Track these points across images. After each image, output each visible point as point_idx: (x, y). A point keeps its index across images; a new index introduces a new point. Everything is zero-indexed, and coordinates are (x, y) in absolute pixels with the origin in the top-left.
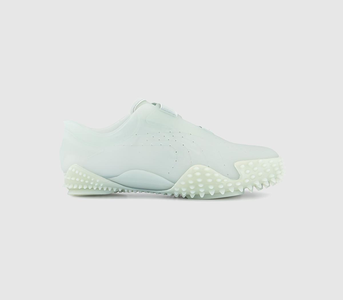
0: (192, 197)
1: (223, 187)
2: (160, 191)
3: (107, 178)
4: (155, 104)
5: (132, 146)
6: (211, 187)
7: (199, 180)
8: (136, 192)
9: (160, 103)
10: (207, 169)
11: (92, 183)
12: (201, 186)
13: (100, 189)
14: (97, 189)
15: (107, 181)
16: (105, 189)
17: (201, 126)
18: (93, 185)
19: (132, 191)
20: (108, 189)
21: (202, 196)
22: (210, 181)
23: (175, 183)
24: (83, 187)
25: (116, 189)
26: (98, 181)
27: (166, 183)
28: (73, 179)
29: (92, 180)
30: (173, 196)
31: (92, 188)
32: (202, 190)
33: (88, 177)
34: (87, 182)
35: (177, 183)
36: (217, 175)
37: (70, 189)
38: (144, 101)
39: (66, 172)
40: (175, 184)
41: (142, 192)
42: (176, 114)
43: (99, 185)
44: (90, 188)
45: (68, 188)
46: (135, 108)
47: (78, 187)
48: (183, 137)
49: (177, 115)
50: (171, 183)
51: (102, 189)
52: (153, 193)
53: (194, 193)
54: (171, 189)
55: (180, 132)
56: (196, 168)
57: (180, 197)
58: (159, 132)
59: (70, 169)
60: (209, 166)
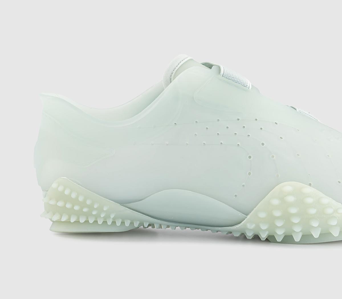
0: (279, 239)
1: (336, 222)
2: (220, 228)
3: (123, 203)
4: (210, 66)
5: (167, 145)
6: (315, 224)
7: (293, 211)
8: (175, 229)
9: (219, 65)
10: (308, 190)
11: (94, 213)
12: (296, 220)
13: (109, 223)
14: (105, 222)
15: (122, 208)
16: (118, 223)
17: (294, 107)
18: (98, 216)
19: (168, 227)
20: (124, 222)
21: (297, 239)
22: (313, 211)
23: (247, 215)
24: (78, 218)
25: (138, 222)
26: (105, 209)
27: (233, 214)
28: (60, 204)
29: (95, 206)
30: (243, 238)
31: (96, 222)
32: (297, 229)
33: (88, 202)
34: (85, 210)
35: (251, 214)
36: (326, 200)
37: (53, 222)
38: (189, 60)
39: (47, 191)
40: (248, 217)
41: (185, 229)
42: (249, 84)
43: (108, 216)
44: (91, 221)
45: (51, 219)
46: (173, 75)
47: (70, 219)
48: (261, 129)
49: (251, 87)
50: (240, 214)
51: (114, 223)
52: (207, 230)
53: (284, 233)
54: (240, 225)
55: (256, 120)
56: (287, 187)
57: (256, 238)
58: (218, 120)
59: (54, 185)
60: (310, 185)
